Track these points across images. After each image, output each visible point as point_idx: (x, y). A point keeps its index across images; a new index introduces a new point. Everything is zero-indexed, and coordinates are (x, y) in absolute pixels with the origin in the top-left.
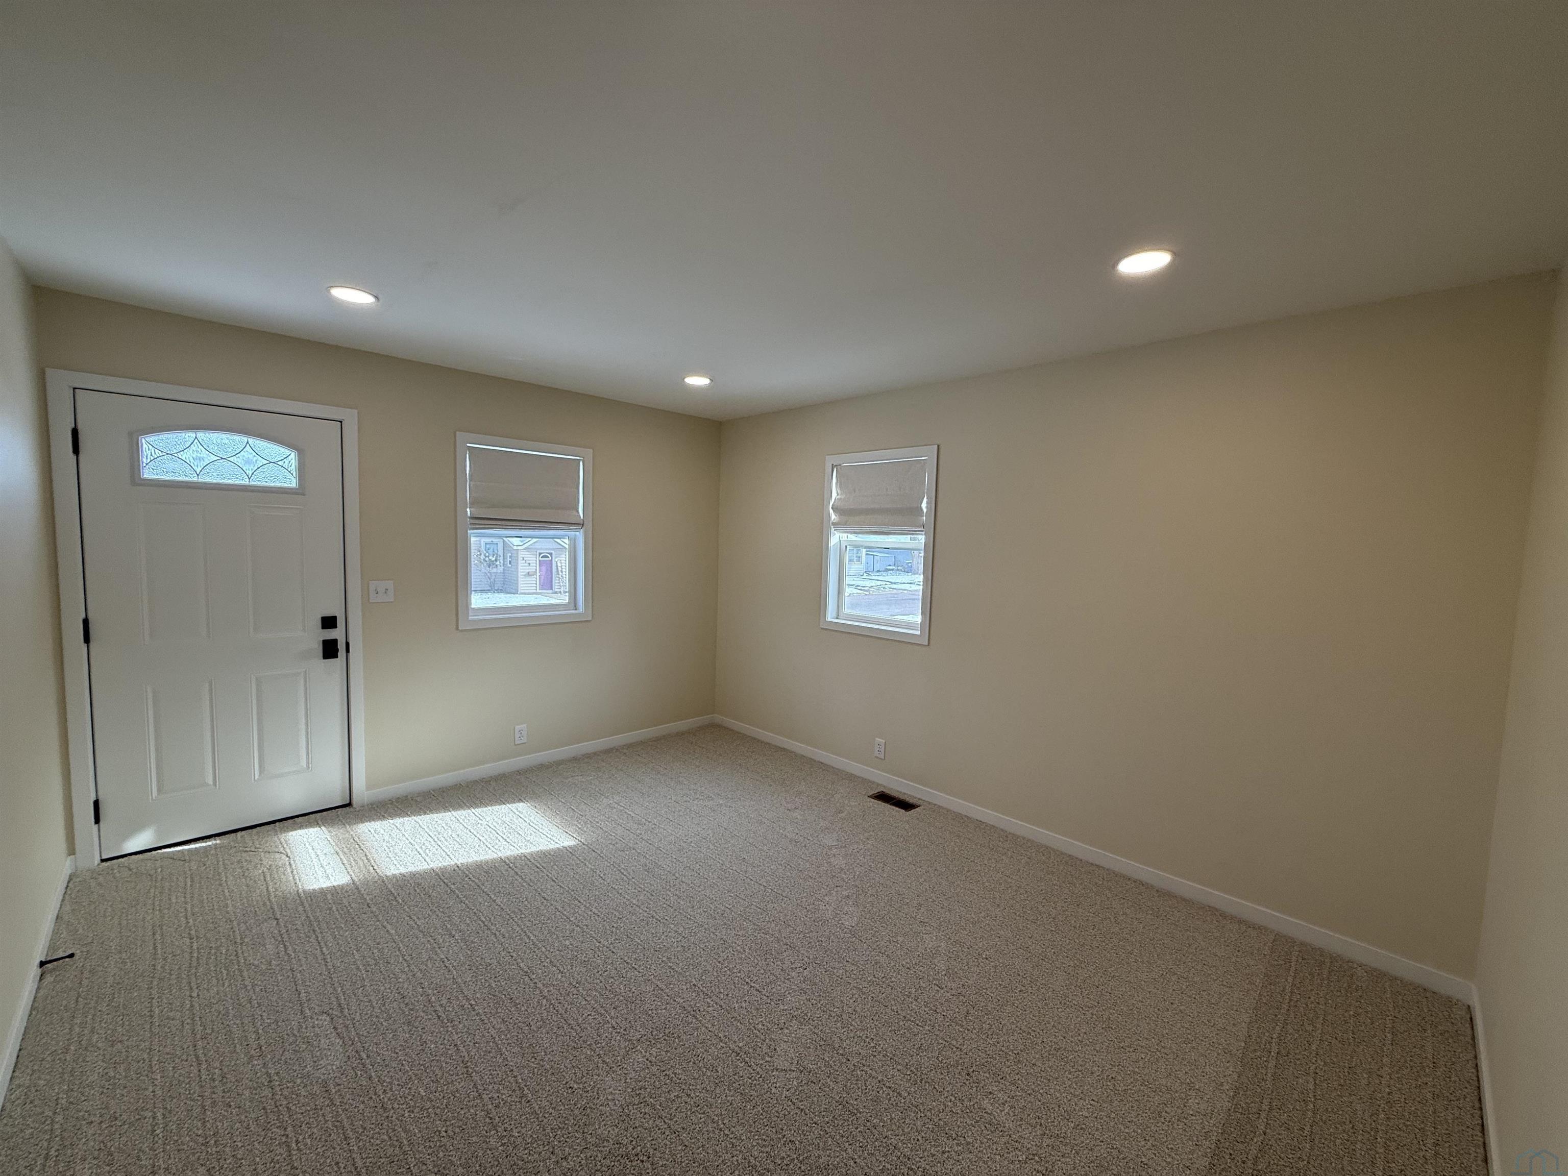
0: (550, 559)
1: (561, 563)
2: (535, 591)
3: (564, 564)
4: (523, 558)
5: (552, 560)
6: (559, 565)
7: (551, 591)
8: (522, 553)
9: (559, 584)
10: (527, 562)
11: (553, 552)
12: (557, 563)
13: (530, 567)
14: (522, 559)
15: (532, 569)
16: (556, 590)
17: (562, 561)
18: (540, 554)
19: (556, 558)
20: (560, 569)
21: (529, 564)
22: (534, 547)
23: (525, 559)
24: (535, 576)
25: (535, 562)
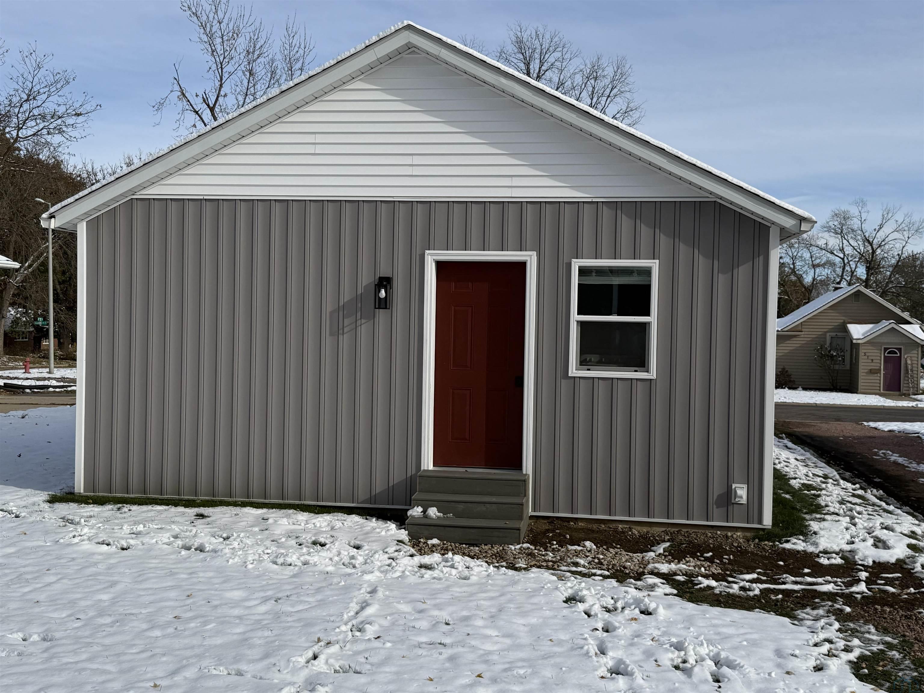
0: (899, 355)
1: (912, 360)
2: (878, 391)
3: (916, 362)
4: (865, 353)
5: (900, 357)
6: (909, 362)
7: (898, 393)
8: (863, 348)
9: (907, 385)
10: (870, 358)
11: (902, 347)
12: (906, 361)
13: (872, 364)
14: (863, 354)
15: (874, 366)
16: (904, 392)
17: (913, 359)
18: (886, 349)
19: (905, 354)
20: (909, 367)
21: (872, 360)
22: (879, 341)
23: (867, 354)
24: (879, 375)
25: (879, 358)
